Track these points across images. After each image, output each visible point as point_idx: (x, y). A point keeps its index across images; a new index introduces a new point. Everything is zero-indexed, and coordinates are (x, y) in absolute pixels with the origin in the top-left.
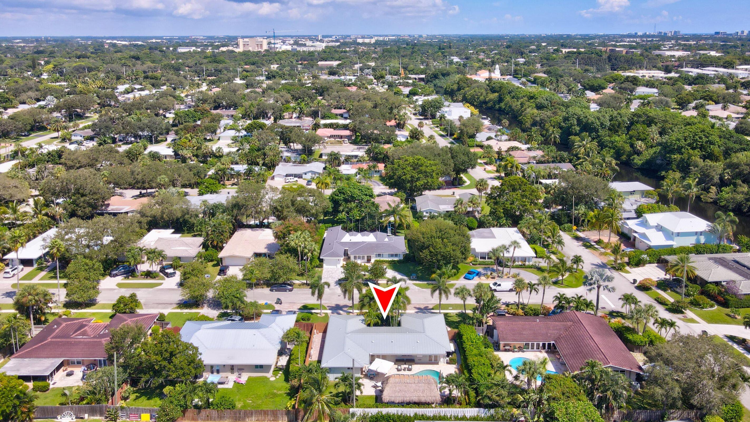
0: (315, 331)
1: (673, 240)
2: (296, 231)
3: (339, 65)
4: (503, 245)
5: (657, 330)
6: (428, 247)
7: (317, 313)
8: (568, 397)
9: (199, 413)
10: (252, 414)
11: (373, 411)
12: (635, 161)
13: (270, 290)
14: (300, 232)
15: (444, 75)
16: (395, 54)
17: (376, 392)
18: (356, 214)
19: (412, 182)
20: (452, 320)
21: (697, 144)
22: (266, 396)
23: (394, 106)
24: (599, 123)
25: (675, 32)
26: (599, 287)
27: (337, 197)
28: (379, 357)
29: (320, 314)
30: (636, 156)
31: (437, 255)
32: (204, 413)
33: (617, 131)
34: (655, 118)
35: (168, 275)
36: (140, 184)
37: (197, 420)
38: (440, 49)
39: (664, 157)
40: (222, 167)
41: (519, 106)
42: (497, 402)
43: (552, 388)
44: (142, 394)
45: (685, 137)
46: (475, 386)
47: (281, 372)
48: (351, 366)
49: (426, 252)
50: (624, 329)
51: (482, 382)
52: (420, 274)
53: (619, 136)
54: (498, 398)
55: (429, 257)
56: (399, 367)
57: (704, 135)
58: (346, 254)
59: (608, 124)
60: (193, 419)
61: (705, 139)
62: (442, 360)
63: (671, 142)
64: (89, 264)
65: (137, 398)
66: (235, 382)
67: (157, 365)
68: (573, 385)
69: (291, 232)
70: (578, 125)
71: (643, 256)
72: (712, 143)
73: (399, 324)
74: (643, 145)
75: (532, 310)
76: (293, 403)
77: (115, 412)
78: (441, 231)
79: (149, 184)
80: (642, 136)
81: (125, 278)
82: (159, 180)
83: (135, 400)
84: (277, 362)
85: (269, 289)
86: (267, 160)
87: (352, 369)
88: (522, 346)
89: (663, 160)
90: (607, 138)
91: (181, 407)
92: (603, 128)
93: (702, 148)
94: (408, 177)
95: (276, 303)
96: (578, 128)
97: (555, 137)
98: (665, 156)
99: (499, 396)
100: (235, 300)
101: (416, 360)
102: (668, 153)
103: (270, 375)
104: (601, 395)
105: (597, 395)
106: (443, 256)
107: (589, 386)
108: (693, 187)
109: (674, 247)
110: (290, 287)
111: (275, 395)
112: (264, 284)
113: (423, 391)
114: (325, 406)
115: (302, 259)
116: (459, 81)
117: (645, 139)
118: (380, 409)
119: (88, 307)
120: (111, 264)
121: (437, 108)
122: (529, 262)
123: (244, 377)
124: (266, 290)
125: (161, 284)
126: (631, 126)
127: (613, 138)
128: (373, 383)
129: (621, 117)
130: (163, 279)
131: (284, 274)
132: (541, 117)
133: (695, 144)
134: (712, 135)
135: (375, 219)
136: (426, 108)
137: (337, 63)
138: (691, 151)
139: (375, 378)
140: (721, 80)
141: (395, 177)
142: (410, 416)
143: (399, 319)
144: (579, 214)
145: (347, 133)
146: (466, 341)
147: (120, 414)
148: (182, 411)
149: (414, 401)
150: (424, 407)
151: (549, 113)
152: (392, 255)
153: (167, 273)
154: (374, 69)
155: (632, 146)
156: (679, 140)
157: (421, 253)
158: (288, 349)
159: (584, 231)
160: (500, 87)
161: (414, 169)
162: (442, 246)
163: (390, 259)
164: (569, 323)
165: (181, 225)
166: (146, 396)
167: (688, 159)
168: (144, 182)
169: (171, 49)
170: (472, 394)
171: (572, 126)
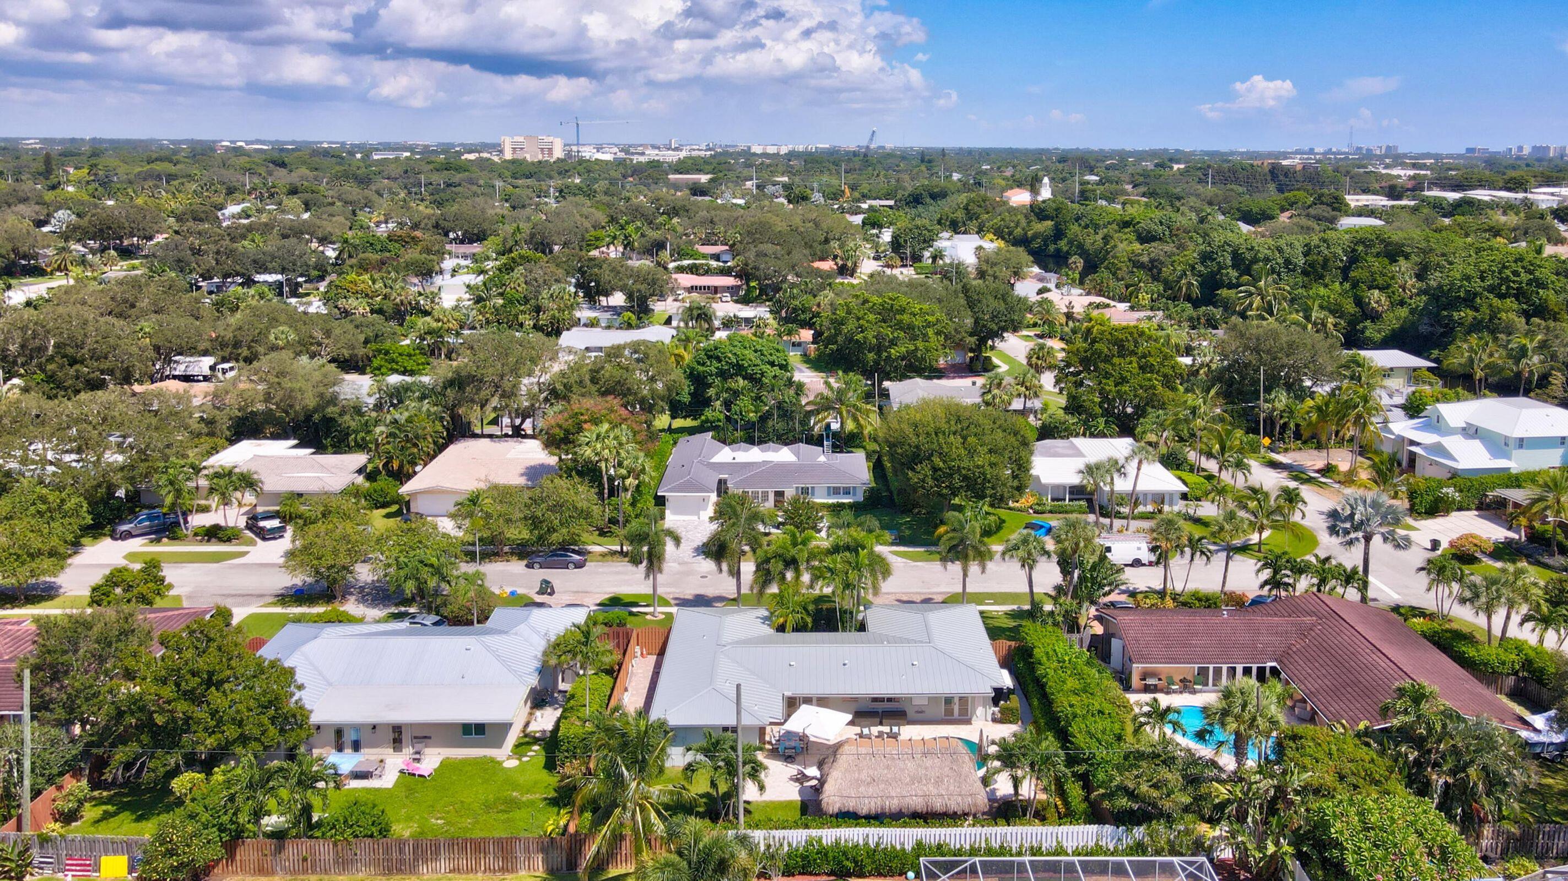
0: (638, 649)
1: (1509, 458)
2: (596, 421)
3: (711, 180)
4: (1110, 460)
5: (1532, 640)
6: (929, 458)
7: (646, 614)
8: (1356, 787)
9: (280, 849)
10: (437, 852)
11: (797, 837)
12: (1367, 333)
13: (527, 566)
14: (606, 426)
15: (934, 197)
16: (832, 167)
17: (800, 792)
18: (747, 408)
19: (879, 349)
20: (997, 624)
21: (1508, 288)
22: (488, 807)
23: (830, 236)
24: (1280, 261)
25: (1388, 148)
26: (1368, 539)
27: (701, 368)
28: (808, 700)
29: (653, 614)
30: (1368, 323)
31: (951, 475)
32: (292, 850)
33: (1322, 277)
34: (1403, 245)
35: (264, 535)
36: (229, 350)
37: (272, 873)
38: (922, 161)
39: (1436, 319)
40: (435, 325)
41: (1100, 243)
42: (1155, 806)
43: (1307, 761)
44: (122, 808)
45: (1482, 272)
46: (1081, 769)
47: (536, 748)
48: (731, 721)
49: (924, 469)
50: (1448, 635)
51: (1101, 753)
52: (907, 532)
53: (1326, 286)
54: (1155, 794)
55: (930, 482)
56: (866, 731)
57: (1523, 267)
58: (722, 487)
59: (1301, 261)
60: (262, 871)
61: (1525, 277)
62: (980, 711)
63: (1452, 284)
64: (51, 498)
65: (106, 816)
66: (401, 772)
67: (162, 711)
68: (1364, 754)
69: (585, 426)
70: (1233, 267)
71: (1445, 490)
72: (1541, 285)
73: (862, 627)
74: (1383, 299)
75: (1200, 600)
76: (562, 823)
77: (21, 854)
78: (958, 420)
79: (249, 348)
80: (1380, 281)
81: (152, 541)
82: (272, 337)
83: (98, 821)
84: (527, 724)
85: (525, 562)
86: (544, 318)
87: (734, 730)
88: (1189, 678)
89: (1432, 325)
90: (1300, 290)
91: (221, 830)
92: (1290, 270)
93: (1520, 295)
94: (870, 335)
95: (538, 593)
96: (1234, 274)
97: (1190, 284)
98: (1438, 314)
99: (1155, 786)
100: (425, 573)
101: (911, 714)
102: (1445, 309)
103: (504, 754)
104: (1450, 780)
105: (1439, 781)
106: (965, 478)
107: (1411, 758)
108: (1530, 353)
109: (1514, 471)
110: (577, 557)
111: (513, 804)
112: (512, 554)
113: (939, 781)
114: (653, 815)
115: (612, 493)
116: (967, 205)
117: (1388, 286)
118: (814, 833)
119: (33, 603)
120: (119, 509)
121: (925, 241)
122: (1171, 505)
123: (431, 760)
124: (517, 567)
125: (244, 554)
126: (1350, 266)
127: (1314, 290)
128: (793, 770)
129: (1328, 247)
130: (253, 543)
131: (562, 524)
132: (1152, 255)
133: (1504, 287)
134: (1540, 267)
135: (792, 419)
136: (902, 241)
137: (709, 176)
138: (1496, 302)
139: (799, 758)
140: (1508, 207)
141: (840, 339)
142: (903, 850)
143: (860, 617)
144: (1274, 409)
145: (730, 281)
146: (1044, 659)
147: (35, 854)
148: (224, 845)
149: (912, 809)
150: (942, 826)
151: (1169, 248)
152: (836, 491)
153: (262, 529)
154: (786, 187)
155: (1359, 302)
156: (1468, 278)
157: (910, 474)
158: (560, 692)
159: (1286, 450)
160: (1056, 210)
161: (884, 321)
162: (963, 452)
163: (831, 501)
164: (1308, 619)
165: (317, 431)
166: (133, 812)
167: (1491, 320)
168: (237, 345)
169: (359, 156)
170: (1075, 791)
171: (1221, 267)
